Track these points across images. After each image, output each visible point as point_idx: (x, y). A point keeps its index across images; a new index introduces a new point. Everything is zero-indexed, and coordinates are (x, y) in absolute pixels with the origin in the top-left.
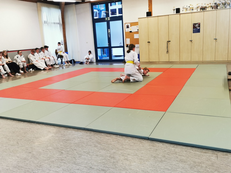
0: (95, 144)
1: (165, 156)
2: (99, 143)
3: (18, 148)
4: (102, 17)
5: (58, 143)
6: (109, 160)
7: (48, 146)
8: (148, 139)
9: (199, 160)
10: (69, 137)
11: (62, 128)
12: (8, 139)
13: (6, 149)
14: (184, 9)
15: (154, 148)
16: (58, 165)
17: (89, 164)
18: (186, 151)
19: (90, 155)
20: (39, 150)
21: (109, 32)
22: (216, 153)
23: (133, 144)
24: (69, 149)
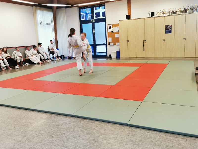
0: (81, 129)
1: (141, 141)
2: (85, 129)
3: (15, 132)
4: (88, 19)
5: (49, 128)
6: (93, 143)
7: (41, 131)
8: (126, 125)
9: (171, 144)
10: (58, 123)
11: (53, 114)
12: (6, 124)
13: (4, 133)
14: (158, 13)
15: (132, 133)
16: (49, 147)
17: (76, 146)
18: (159, 136)
19: (76, 139)
20: (33, 134)
21: (94, 31)
22: (186, 138)
23: (114, 130)
24: (58, 134)
